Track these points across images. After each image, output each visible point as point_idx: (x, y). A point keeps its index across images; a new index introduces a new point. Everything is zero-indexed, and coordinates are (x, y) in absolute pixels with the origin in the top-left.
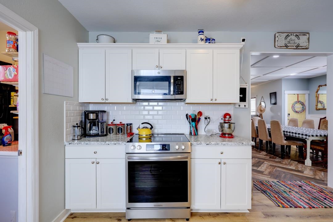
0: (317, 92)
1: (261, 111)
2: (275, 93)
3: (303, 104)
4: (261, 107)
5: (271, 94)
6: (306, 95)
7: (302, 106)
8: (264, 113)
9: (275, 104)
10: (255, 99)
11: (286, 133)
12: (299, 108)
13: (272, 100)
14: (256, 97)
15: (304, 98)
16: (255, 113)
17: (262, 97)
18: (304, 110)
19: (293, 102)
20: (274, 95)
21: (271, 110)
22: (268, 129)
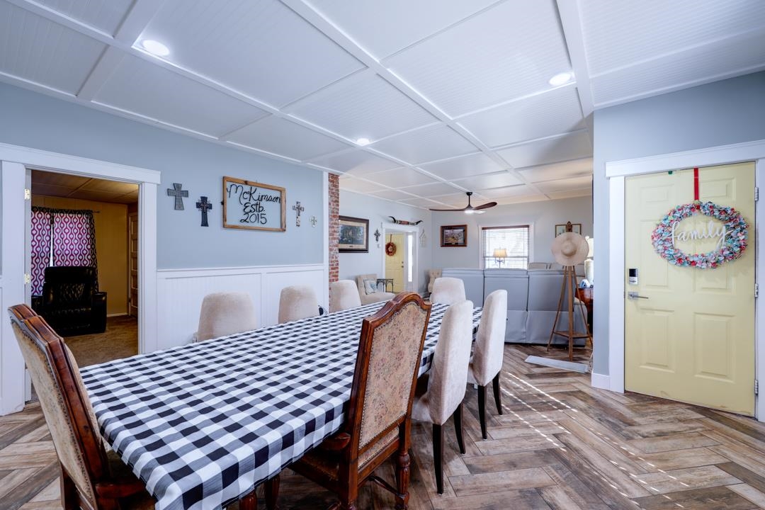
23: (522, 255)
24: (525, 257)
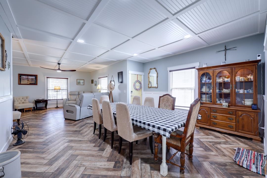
0: (149, 74)
1: (111, 89)
2: (122, 73)
3: (140, 83)
4: (111, 85)
5: (119, 73)
6: (142, 76)
7: (140, 85)
8: (113, 90)
9: (122, 82)
10: (107, 78)
11: (135, 122)
12: (138, 86)
13: (119, 79)
14: (107, 76)
15: (141, 79)
16: (107, 90)
17: (112, 76)
18: (141, 88)
19: (134, 81)
20: (120, 74)
21: (119, 87)
22: (114, 113)
23: (65, 89)
24: (66, 89)
